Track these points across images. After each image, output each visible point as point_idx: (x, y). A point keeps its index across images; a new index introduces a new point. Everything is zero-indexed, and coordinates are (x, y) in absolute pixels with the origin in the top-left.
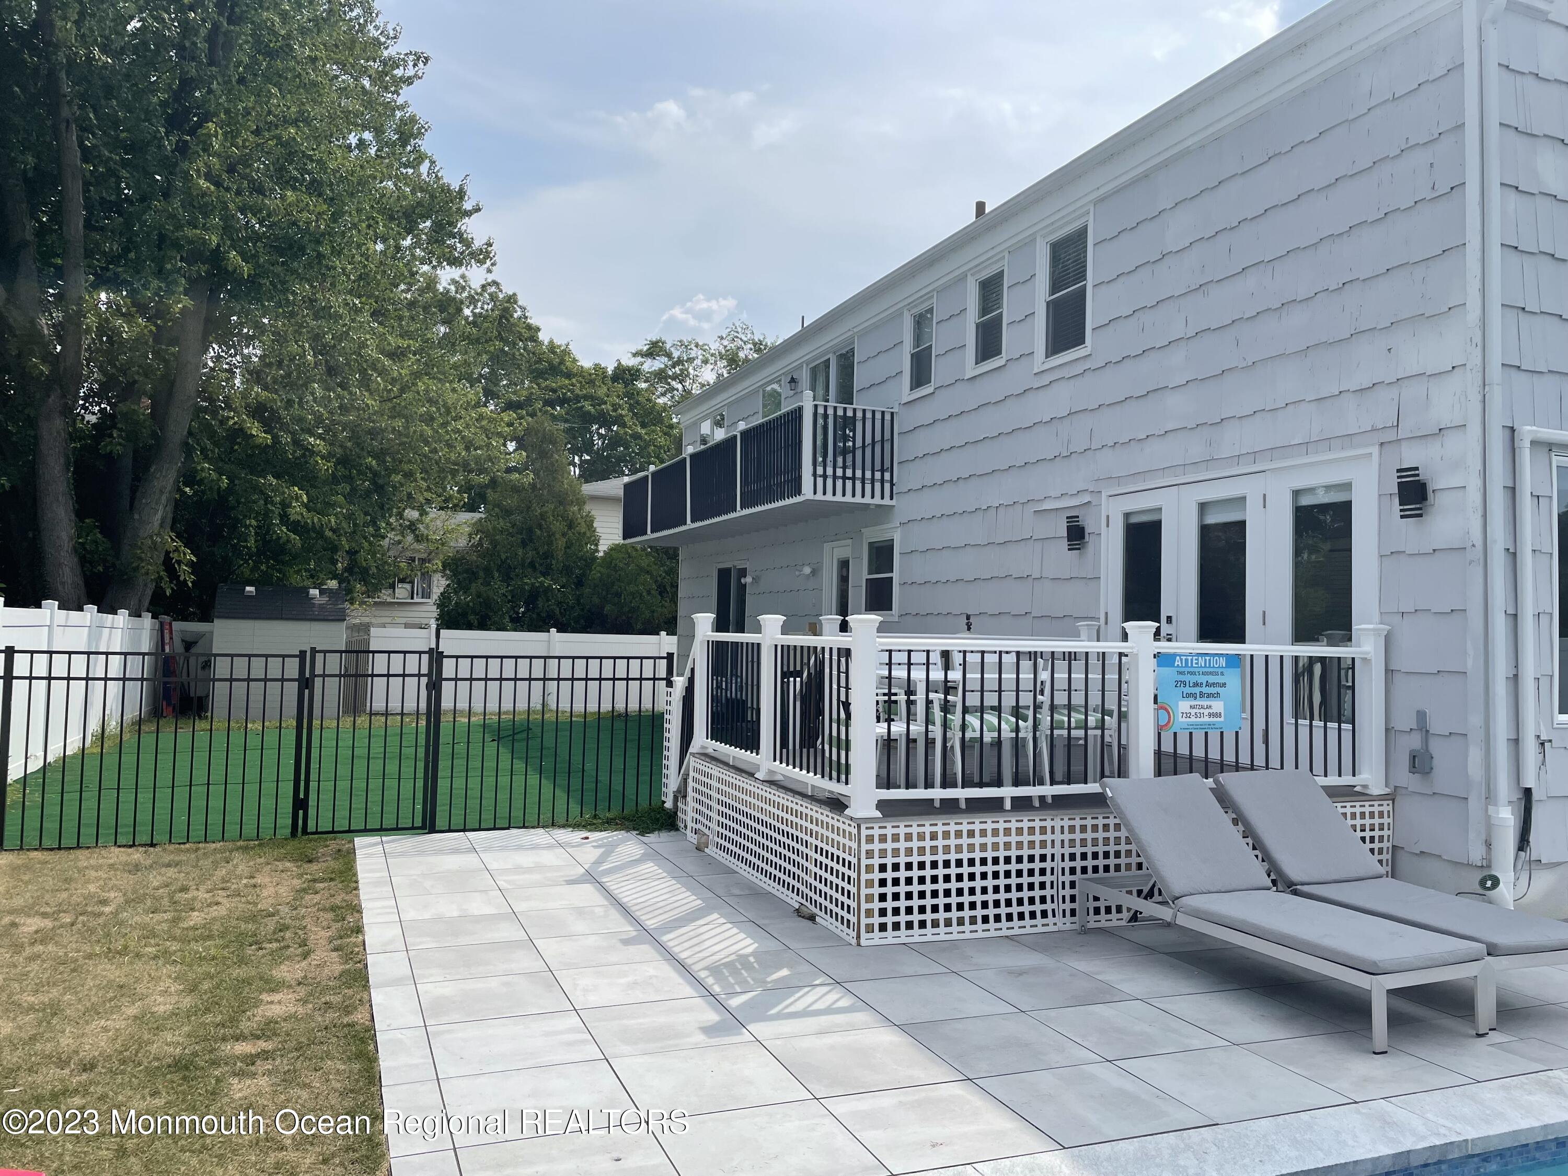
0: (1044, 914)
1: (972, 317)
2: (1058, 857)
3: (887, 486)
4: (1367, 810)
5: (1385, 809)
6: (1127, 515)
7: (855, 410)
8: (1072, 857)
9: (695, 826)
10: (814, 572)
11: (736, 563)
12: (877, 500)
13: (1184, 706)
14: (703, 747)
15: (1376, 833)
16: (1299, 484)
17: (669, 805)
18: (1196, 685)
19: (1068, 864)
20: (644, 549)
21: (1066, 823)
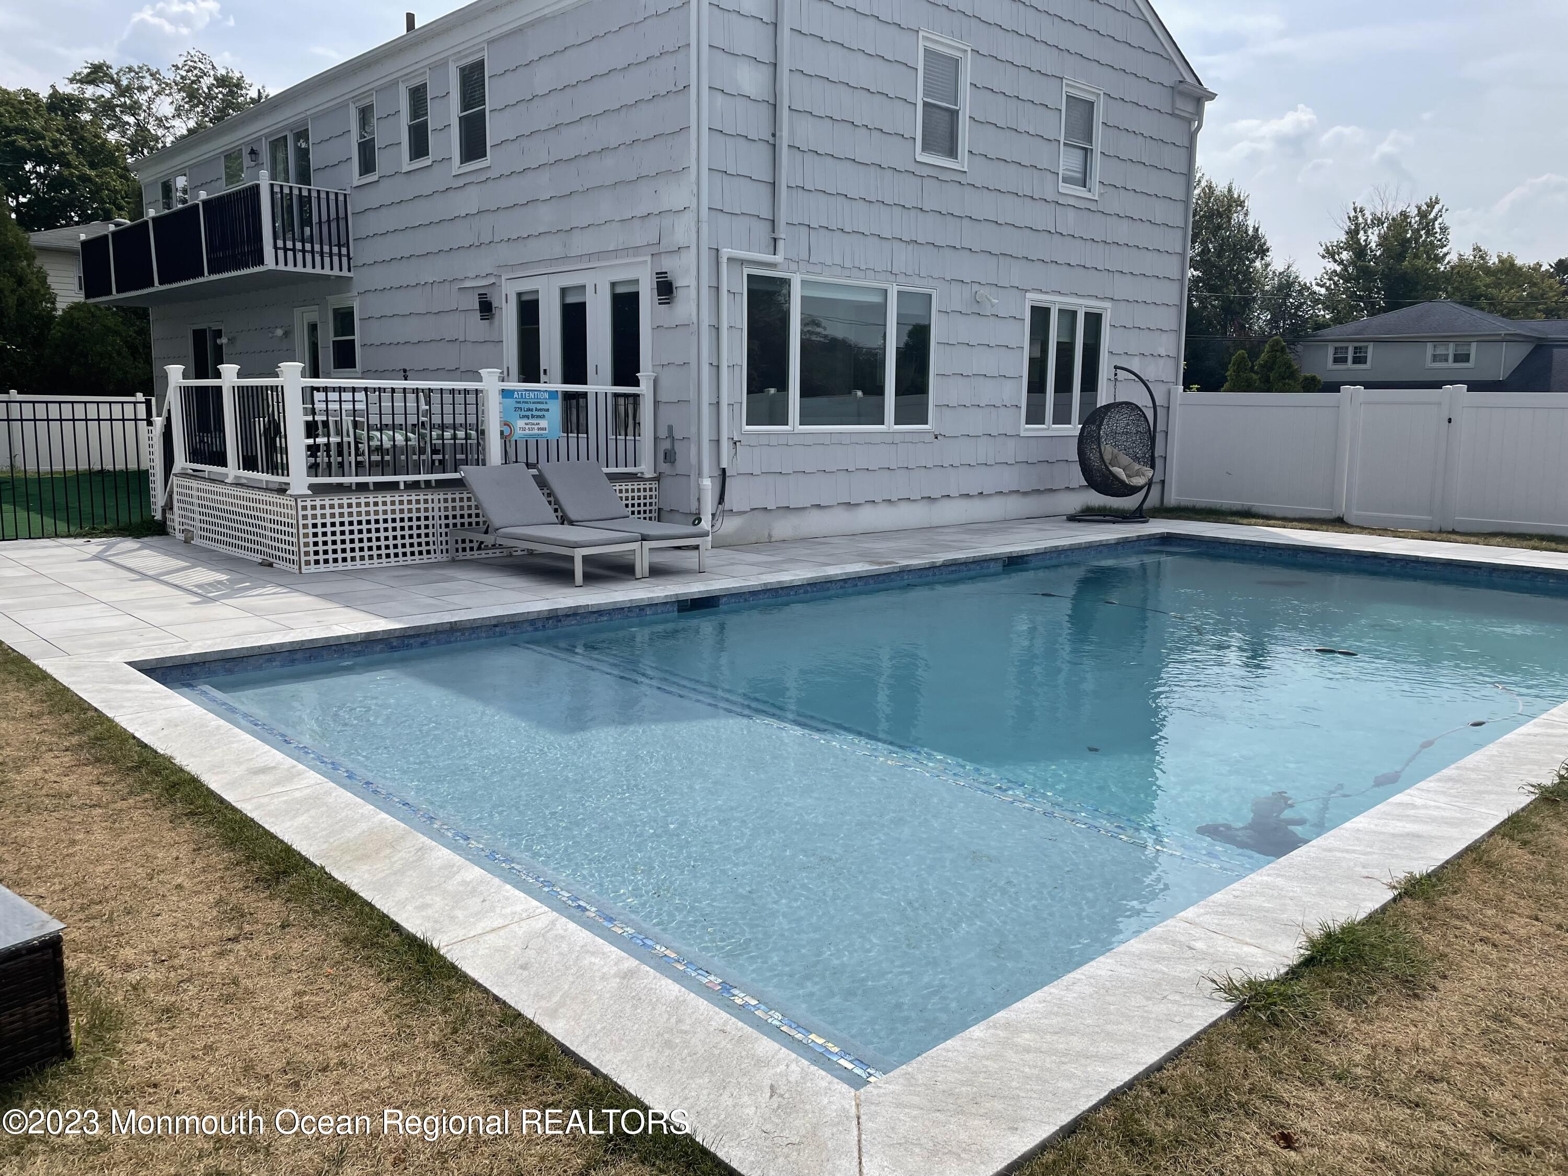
0: (428, 552)
1: (405, 120)
2: (437, 518)
3: (344, 260)
4: (642, 487)
5: (653, 486)
6: (519, 295)
7: (309, 190)
8: (447, 517)
9: (182, 528)
10: (286, 334)
11: (211, 325)
12: (336, 272)
13: (521, 423)
14: (183, 469)
15: (648, 501)
16: (615, 278)
17: (158, 516)
18: (529, 410)
19: (443, 522)
20: (109, 309)
21: (442, 497)
